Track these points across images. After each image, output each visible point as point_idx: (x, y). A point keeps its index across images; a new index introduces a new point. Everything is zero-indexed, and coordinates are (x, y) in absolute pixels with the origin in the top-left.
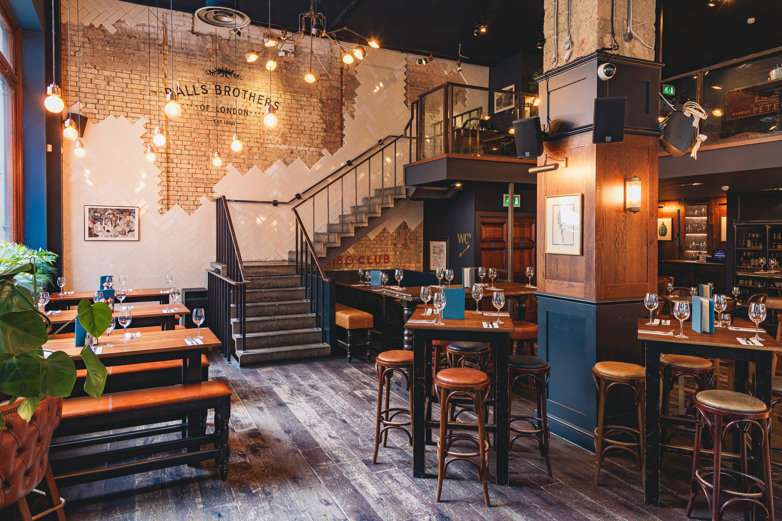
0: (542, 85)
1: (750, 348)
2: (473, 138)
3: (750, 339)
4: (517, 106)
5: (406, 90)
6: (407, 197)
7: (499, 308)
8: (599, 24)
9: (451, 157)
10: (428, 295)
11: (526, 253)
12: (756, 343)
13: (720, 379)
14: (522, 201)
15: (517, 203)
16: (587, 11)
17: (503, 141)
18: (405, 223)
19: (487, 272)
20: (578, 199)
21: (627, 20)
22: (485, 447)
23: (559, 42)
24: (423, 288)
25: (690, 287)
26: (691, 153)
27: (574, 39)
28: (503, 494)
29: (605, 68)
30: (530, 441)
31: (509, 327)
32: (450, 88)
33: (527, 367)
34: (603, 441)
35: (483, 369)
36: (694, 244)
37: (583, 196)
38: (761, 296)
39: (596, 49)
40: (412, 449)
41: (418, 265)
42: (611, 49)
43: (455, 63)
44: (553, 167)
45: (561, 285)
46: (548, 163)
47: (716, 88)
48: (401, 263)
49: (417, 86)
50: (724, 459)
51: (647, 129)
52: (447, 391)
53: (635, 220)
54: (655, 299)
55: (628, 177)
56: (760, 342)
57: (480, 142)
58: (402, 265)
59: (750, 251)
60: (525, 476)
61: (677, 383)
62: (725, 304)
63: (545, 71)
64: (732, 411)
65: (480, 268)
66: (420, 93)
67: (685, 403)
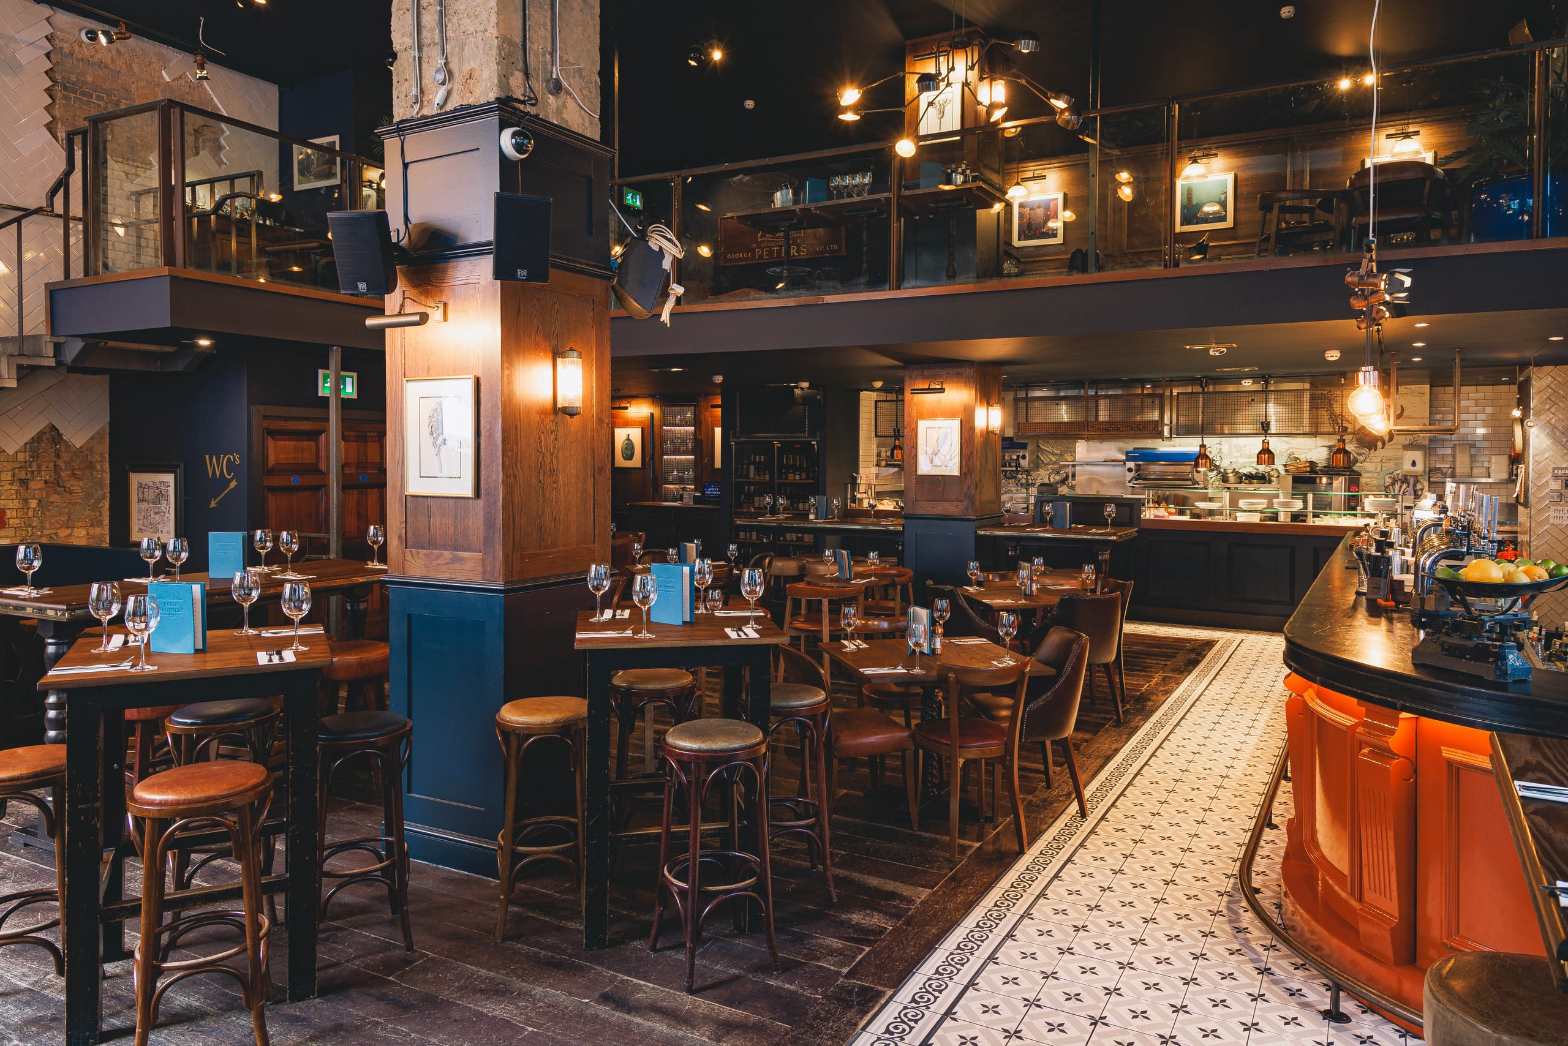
0: (391, 146)
1: (742, 643)
2: (242, 240)
3: (744, 629)
4: (346, 182)
5: (51, 97)
6: (59, 363)
7: (297, 617)
8: (500, 48)
9: (181, 276)
10: (111, 603)
11: (372, 495)
12: (750, 632)
13: (708, 700)
14: (361, 387)
15: (350, 390)
16: (476, 16)
17: (316, 254)
18: (53, 428)
19: (276, 539)
20: (469, 386)
21: (552, 53)
22: (260, 927)
23: (424, 66)
24: (95, 587)
25: (667, 548)
26: (660, 315)
27: (454, 66)
28: (304, 1019)
29: (514, 135)
30: (369, 890)
31: (321, 657)
32: (175, 114)
33: (361, 735)
34: (514, 852)
35: (258, 757)
36: (675, 473)
37: (478, 381)
38: (764, 558)
39: (496, 96)
40: (62, 982)
41: (97, 531)
42: (523, 102)
43: (191, 58)
44: (417, 318)
45: (437, 558)
46: (407, 310)
47: (703, 207)
48: (42, 528)
49: (84, 94)
50: (705, 835)
51: (590, 263)
52: (162, 823)
53: (573, 429)
54: (605, 573)
55: (560, 350)
56: (756, 631)
57: (261, 251)
58: (46, 532)
59: (751, 484)
60: (355, 966)
61: (643, 719)
62: (710, 574)
63: (396, 119)
64: (715, 751)
65: (259, 532)
66: (94, 112)
67: (655, 751)
